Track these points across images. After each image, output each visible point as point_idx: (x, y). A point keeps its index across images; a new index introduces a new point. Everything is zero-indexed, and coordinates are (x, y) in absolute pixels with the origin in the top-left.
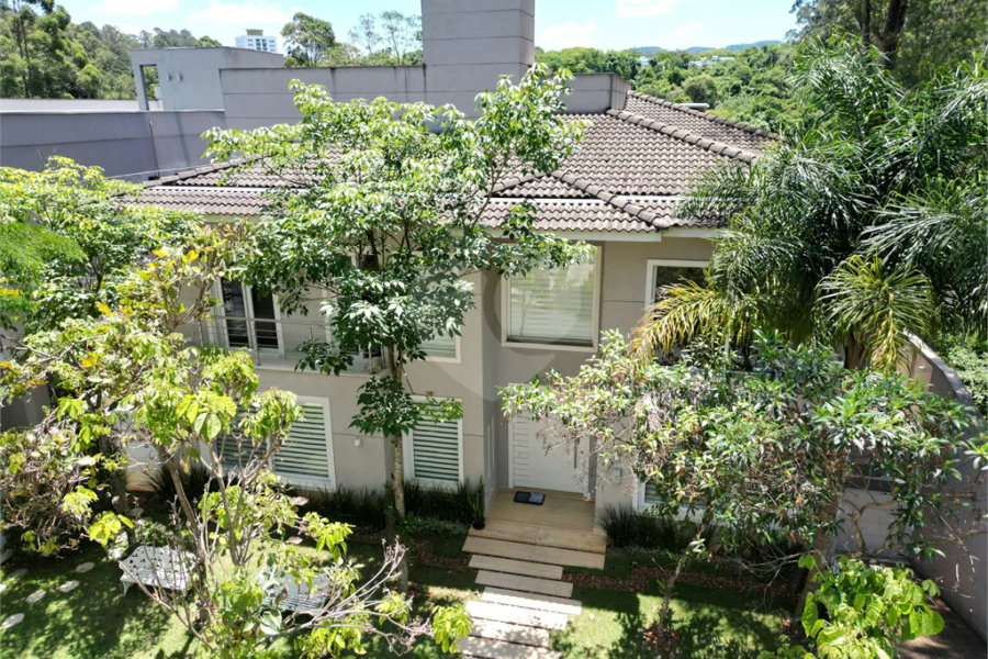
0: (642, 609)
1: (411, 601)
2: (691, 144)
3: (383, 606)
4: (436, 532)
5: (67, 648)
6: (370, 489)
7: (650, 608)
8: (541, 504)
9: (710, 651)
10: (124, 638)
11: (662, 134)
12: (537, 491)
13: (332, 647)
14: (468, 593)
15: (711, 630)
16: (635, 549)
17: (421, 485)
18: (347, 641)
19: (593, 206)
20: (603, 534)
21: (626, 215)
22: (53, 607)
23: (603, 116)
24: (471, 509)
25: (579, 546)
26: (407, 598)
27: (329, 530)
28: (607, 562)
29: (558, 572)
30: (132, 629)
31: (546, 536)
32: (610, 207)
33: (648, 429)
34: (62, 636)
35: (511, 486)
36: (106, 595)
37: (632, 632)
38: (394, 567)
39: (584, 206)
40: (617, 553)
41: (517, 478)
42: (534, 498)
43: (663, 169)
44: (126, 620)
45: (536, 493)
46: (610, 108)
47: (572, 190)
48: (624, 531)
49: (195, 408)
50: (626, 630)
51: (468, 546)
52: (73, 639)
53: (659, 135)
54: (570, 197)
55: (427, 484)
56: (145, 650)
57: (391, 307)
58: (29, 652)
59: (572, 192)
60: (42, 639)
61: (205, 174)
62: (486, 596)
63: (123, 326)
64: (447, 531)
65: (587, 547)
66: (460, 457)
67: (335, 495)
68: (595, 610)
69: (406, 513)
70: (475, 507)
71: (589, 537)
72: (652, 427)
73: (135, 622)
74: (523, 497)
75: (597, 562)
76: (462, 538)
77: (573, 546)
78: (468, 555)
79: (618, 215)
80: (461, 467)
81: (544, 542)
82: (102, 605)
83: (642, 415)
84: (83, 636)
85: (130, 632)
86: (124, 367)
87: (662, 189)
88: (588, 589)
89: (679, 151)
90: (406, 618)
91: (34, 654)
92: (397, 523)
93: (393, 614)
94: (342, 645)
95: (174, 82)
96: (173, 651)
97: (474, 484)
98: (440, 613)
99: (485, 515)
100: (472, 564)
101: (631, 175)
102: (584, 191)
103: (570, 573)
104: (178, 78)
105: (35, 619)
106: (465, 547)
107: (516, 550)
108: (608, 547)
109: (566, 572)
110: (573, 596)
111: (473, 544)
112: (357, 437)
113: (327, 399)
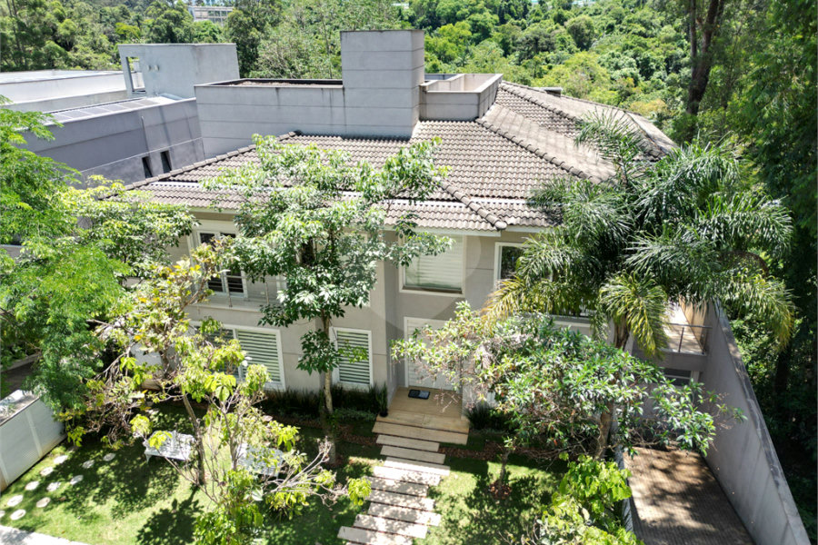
0: (490, 471)
1: (335, 475)
2: (531, 152)
3: (318, 478)
4: (355, 418)
5: (114, 497)
6: (309, 390)
7: (495, 470)
8: (427, 398)
9: (531, 498)
10: (150, 491)
11: (513, 142)
12: (425, 389)
13: (289, 502)
14: (375, 461)
15: (533, 484)
16: (488, 431)
17: (344, 386)
18: (297, 498)
19: (457, 209)
20: (467, 420)
21: (478, 217)
22: (101, 470)
23: (473, 123)
24: (378, 403)
25: (451, 429)
26: (333, 474)
27: (284, 432)
28: (470, 439)
29: (436, 447)
30: (154, 484)
31: (429, 422)
32: (468, 210)
33: (482, 367)
34: (109, 490)
35: (407, 386)
36: (135, 462)
37: (482, 485)
38: (325, 455)
39: (452, 209)
40: (477, 434)
41: (411, 380)
42: (422, 394)
43: (509, 175)
44: (151, 479)
45: (424, 391)
46: (478, 117)
47: (445, 194)
48: (482, 419)
49: (215, 384)
50: (478, 484)
51: (376, 429)
52: (117, 492)
53: (510, 143)
54: (443, 200)
55: (348, 386)
56: (164, 499)
57: (321, 294)
58: (90, 498)
59: (445, 196)
60: (97, 490)
61: (189, 171)
62: (388, 463)
63: (158, 315)
64: (362, 418)
65: (456, 430)
66: (371, 368)
67: (285, 394)
68: (458, 473)
69: (334, 410)
70: (381, 403)
71: (458, 422)
72: (484, 366)
73: (156, 481)
74: (415, 393)
75: (462, 440)
76: (372, 423)
77: (447, 428)
78: (376, 435)
79: (473, 217)
80: (371, 375)
81: (426, 426)
82: (133, 469)
83: (479, 358)
84: (123, 489)
85: (154, 488)
86: (161, 341)
87: (506, 193)
88: (455, 458)
89: (522, 159)
90: (332, 486)
91: (94, 500)
92: (328, 417)
93: (324, 483)
94: (294, 501)
95: (153, 71)
96: (183, 500)
97: (380, 386)
98: (352, 483)
99: (388, 407)
100: (380, 440)
101: (486, 180)
102: (452, 196)
103: (444, 447)
104: (156, 68)
105: (91, 478)
106: (374, 429)
107: (409, 431)
108: (470, 430)
109: (441, 447)
110: (445, 463)
111: (379, 427)
112: (300, 355)
113: (279, 330)
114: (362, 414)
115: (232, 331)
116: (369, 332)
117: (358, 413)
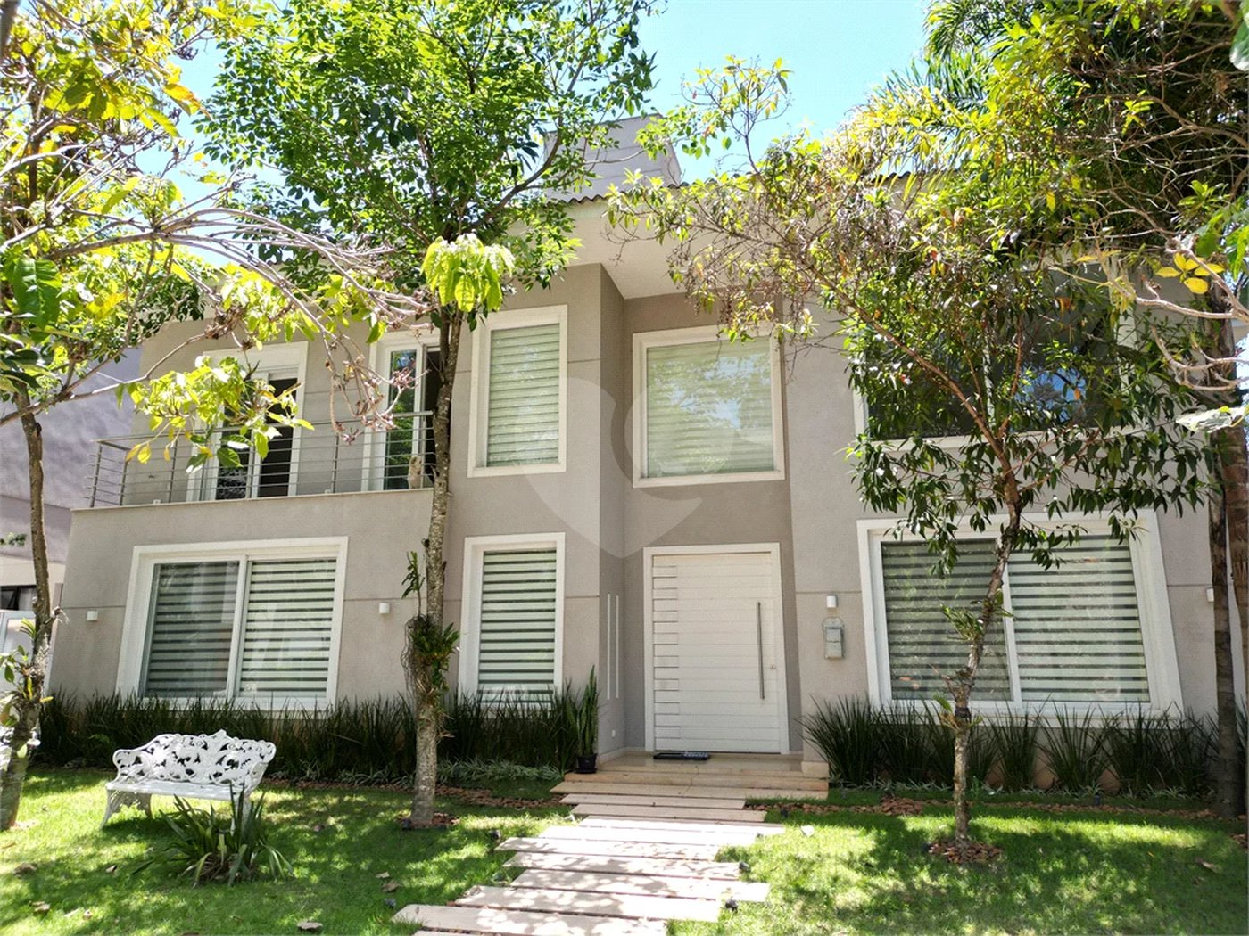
14: (553, 820)
25: (775, 785)
28: (833, 792)
29: (737, 804)
40: (854, 789)
42: (691, 756)
51: (563, 787)
65: (791, 786)
70: (580, 727)
75: (813, 795)
76: (552, 782)
78: (560, 795)
97: (580, 688)
100: (570, 799)
103: (760, 803)
106: (556, 789)
107: (655, 790)
108: (831, 785)
109: (751, 804)
110: (767, 820)
111: (572, 786)
112: (384, 600)
113: (345, 539)
114: (527, 771)
115: (238, 564)
116: (558, 539)
117: (518, 768)
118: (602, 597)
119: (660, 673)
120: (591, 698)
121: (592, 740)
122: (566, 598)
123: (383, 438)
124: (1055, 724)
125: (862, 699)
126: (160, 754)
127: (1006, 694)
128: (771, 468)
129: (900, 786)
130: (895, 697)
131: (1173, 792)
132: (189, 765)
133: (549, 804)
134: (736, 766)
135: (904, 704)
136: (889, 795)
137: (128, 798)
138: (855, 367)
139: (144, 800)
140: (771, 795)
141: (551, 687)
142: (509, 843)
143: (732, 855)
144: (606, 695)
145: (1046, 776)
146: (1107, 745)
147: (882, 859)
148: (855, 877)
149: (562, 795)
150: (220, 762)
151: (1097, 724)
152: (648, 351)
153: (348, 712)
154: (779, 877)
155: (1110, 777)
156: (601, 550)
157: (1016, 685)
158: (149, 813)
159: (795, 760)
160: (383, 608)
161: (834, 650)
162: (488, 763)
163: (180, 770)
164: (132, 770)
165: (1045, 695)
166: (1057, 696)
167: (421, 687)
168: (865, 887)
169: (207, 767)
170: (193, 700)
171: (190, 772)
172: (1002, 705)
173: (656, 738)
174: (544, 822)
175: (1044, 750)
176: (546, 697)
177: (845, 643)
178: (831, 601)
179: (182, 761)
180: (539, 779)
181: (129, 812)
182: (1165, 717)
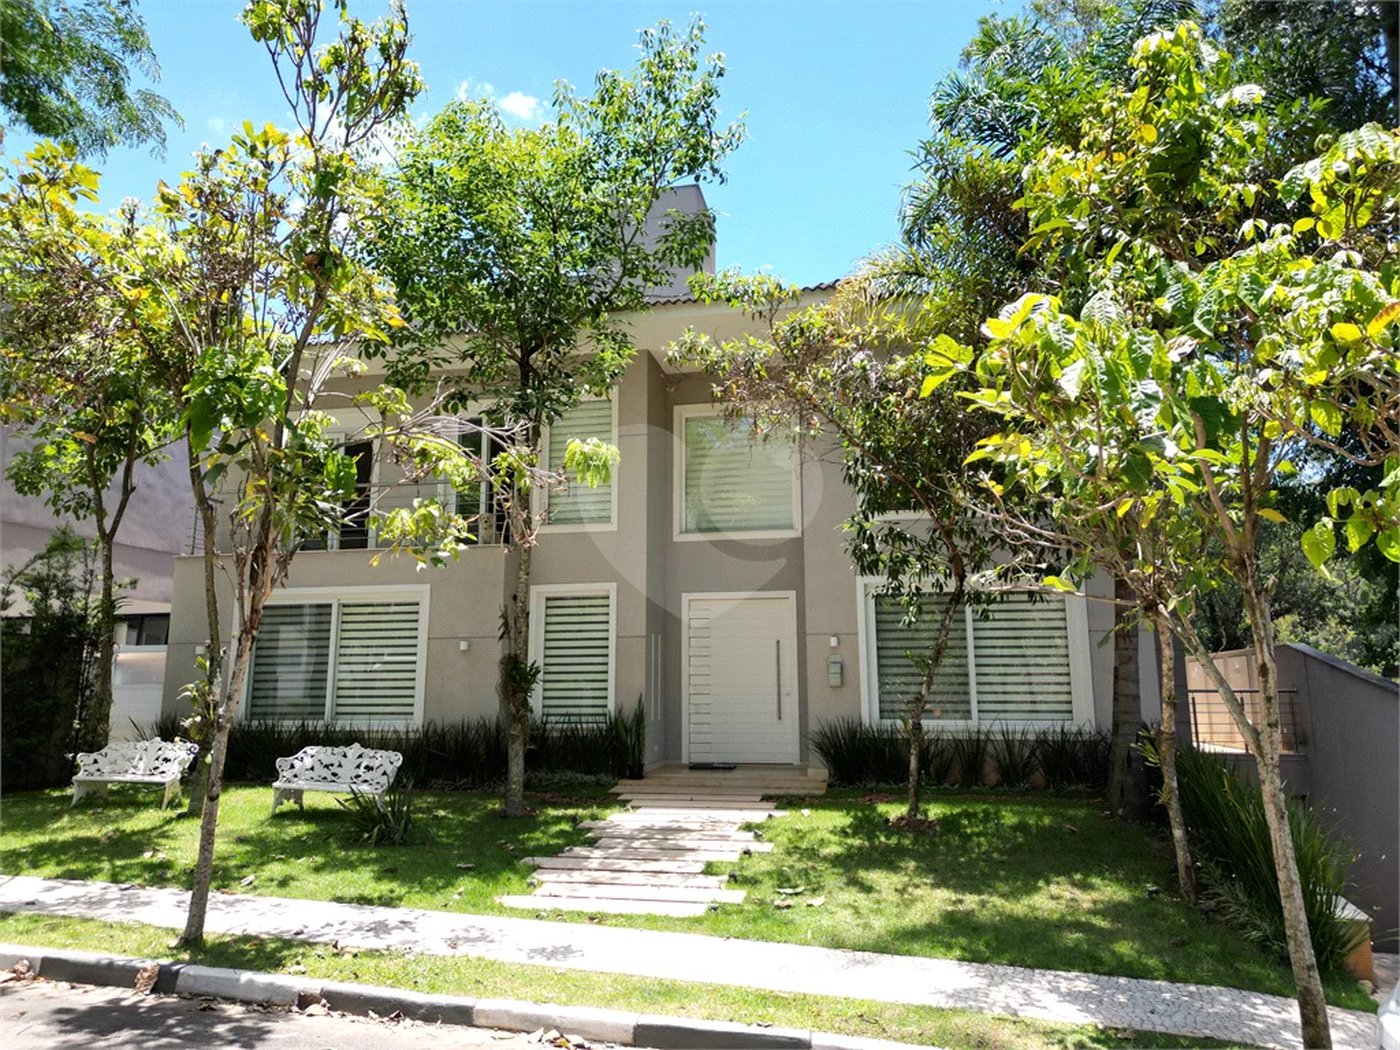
4: (569, 785)
8: (731, 769)
14: (615, 810)
24: (624, 745)
25: (786, 786)
28: (829, 791)
29: (757, 798)
40: (844, 789)
41: (694, 748)
51: (618, 789)
62: (642, 811)
65: (798, 787)
70: (630, 744)
75: (814, 792)
76: (610, 785)
78: (616, 794)
80: (611, 693)
81: (730, 785)
100: (622, 798)
103: (771, 797)
106: (613, 790)
107: (691, 790)
108: (830, 786)
109: (766, 798)
110: (777, 808)
111: (623, 787)
112: (464, 639)
113: (428, 586)
114: (587, 778)
115: (330, 606)
116: (611, 588)
117: (579, 775)
118: (648, 637)
119: (695, 699)
120: (639, 718)
121: (640, 752)
122: (618, 637)
123: (453, 500)
124: (1000, 737)
125: (856, 720)
126: (308, 762)
127: (967, 714)
128: (791, 527)
129: (882, 785)
130: (881, 718)
131: (1080, 787)
132: (334, 769)
133: (611, 800)
134: (754, 774)
135: (888, 722)
136: (871, 790)
137: (286, 794)
138: (849, 468)
139: (298, 795)
140: (782, 792)
141: (605, 710)
142: (587, 823)
143: (748, 827)
144: (652, 717)
145: (992, 777)
146: (1038, 753)
147: (857, 829)
148: (834, 838)
149: (618, 795)
150: (358, 767)
151: (1031, 737)
152: (687, 420)
153: (435, 730)
154: (782, 839)
155: (1038, 777)
156: (648, 600)
157: (974, 707)
158: (301, 807)
159: (803, 769)
160: (463, 646)
161: (835, 680)
162: (553, 772)
163: (326, 773)
164: (288, 774)
165: (994, 715)
166: (1002, 715)
167: (513, 709)
168: (840, 844)
169: (348, 770)
170: (298, 723)
171: (334, 775)
172: (961, 723)
173: (690, 752)
174: (608, 811)
175: (991, 756)
176: (602, 719)
177: (845, 674)
178: (833, 642)
179: (327, 766)
180: (598, 783)
181: (289, 805)
182: (1080, 733)
